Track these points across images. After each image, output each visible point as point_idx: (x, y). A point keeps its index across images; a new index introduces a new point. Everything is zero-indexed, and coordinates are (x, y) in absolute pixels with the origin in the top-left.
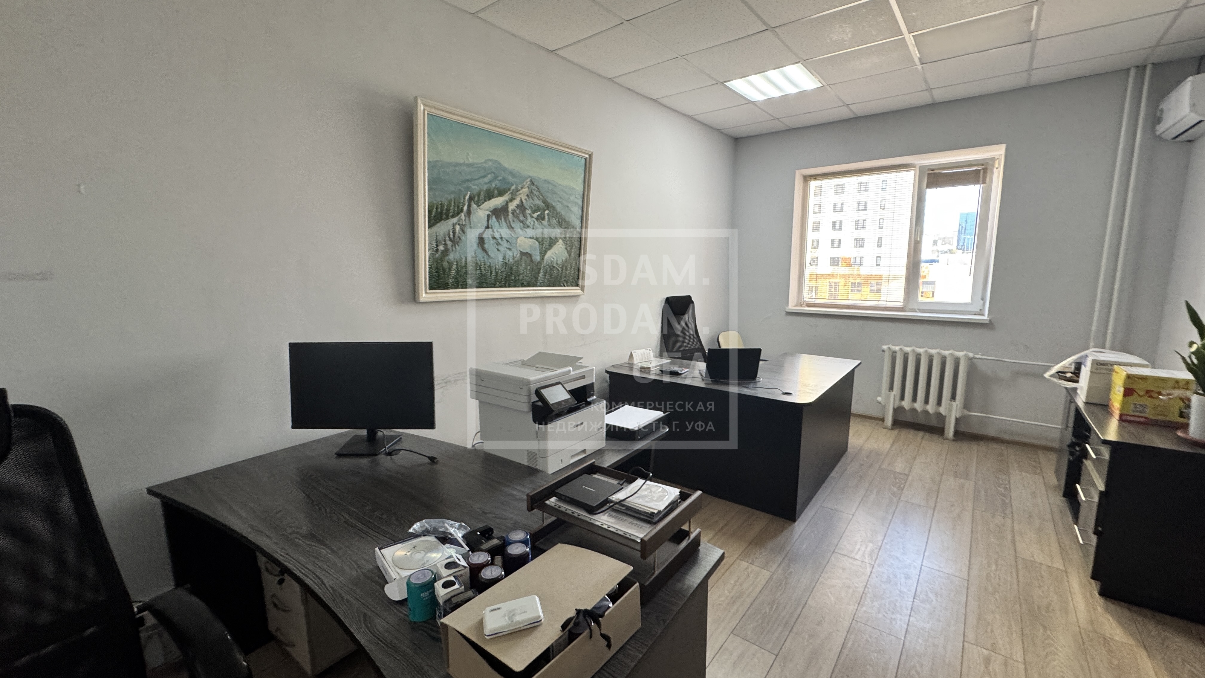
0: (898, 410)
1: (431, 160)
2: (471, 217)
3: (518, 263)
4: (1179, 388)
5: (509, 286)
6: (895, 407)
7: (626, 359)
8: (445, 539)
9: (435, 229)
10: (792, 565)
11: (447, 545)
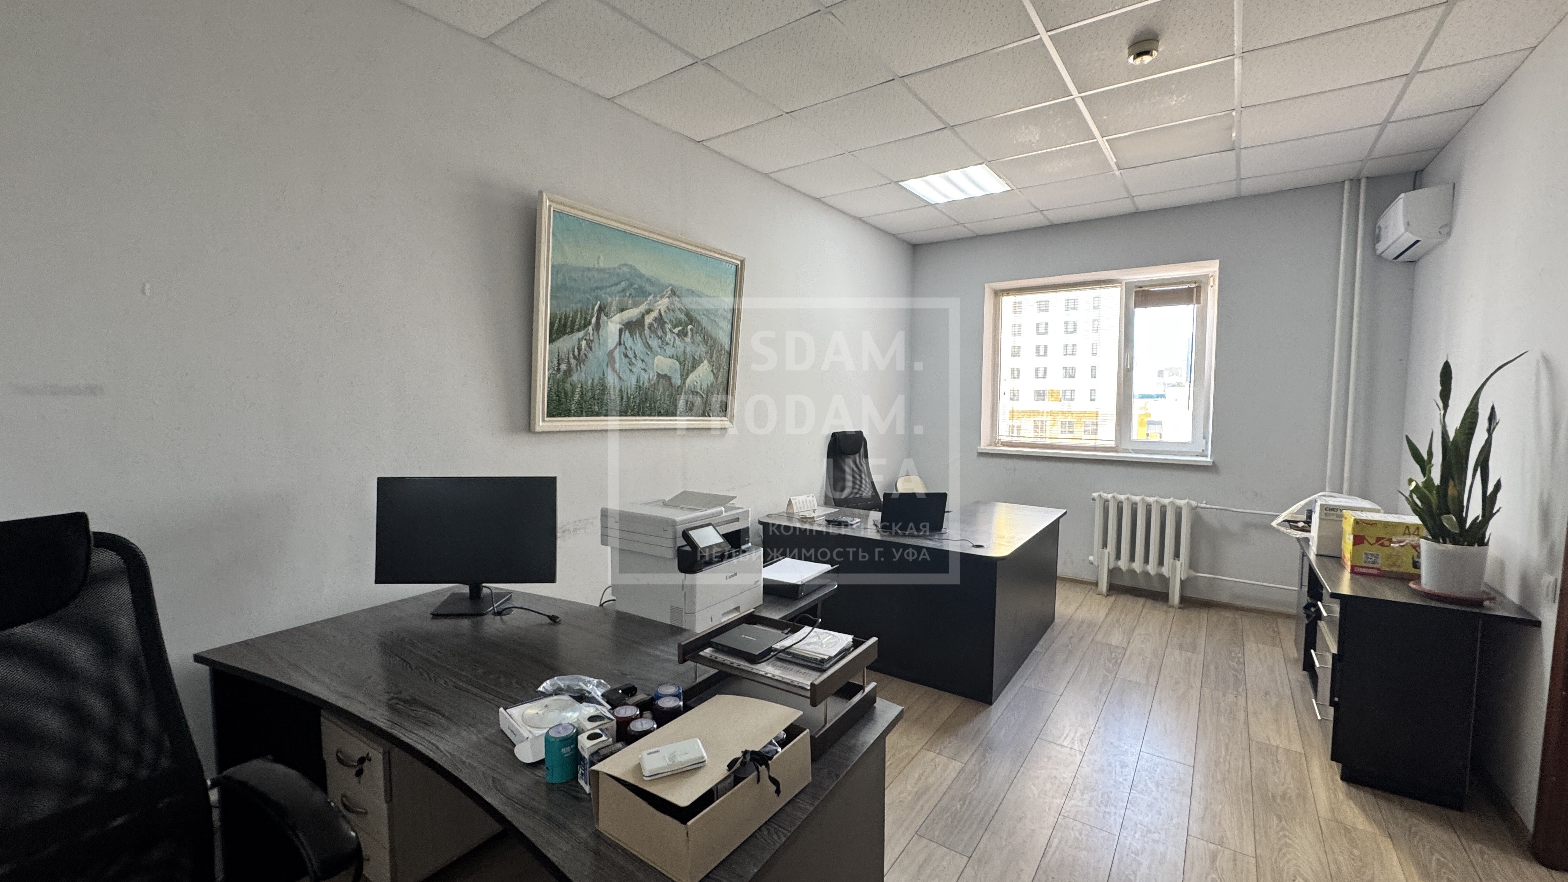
0: (1114, 572)
1: (555, 263)
2: (600, 332)
3: (655, 387)
4: (1409, 534)
5: (644, 415)
6: (1110, 568)
7: (783, 508)
8: (582, 697)
9: (557, 344)
10: (987, 755)
11: (584, 703)
